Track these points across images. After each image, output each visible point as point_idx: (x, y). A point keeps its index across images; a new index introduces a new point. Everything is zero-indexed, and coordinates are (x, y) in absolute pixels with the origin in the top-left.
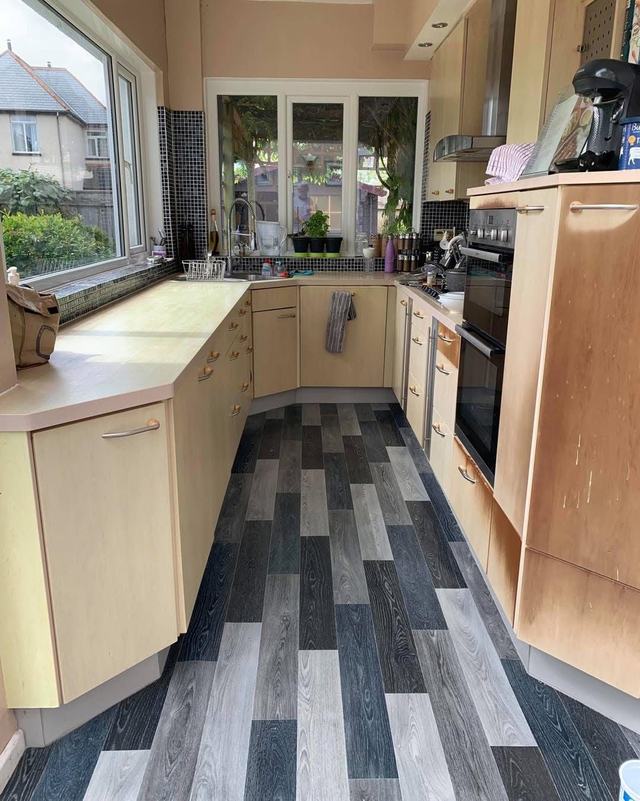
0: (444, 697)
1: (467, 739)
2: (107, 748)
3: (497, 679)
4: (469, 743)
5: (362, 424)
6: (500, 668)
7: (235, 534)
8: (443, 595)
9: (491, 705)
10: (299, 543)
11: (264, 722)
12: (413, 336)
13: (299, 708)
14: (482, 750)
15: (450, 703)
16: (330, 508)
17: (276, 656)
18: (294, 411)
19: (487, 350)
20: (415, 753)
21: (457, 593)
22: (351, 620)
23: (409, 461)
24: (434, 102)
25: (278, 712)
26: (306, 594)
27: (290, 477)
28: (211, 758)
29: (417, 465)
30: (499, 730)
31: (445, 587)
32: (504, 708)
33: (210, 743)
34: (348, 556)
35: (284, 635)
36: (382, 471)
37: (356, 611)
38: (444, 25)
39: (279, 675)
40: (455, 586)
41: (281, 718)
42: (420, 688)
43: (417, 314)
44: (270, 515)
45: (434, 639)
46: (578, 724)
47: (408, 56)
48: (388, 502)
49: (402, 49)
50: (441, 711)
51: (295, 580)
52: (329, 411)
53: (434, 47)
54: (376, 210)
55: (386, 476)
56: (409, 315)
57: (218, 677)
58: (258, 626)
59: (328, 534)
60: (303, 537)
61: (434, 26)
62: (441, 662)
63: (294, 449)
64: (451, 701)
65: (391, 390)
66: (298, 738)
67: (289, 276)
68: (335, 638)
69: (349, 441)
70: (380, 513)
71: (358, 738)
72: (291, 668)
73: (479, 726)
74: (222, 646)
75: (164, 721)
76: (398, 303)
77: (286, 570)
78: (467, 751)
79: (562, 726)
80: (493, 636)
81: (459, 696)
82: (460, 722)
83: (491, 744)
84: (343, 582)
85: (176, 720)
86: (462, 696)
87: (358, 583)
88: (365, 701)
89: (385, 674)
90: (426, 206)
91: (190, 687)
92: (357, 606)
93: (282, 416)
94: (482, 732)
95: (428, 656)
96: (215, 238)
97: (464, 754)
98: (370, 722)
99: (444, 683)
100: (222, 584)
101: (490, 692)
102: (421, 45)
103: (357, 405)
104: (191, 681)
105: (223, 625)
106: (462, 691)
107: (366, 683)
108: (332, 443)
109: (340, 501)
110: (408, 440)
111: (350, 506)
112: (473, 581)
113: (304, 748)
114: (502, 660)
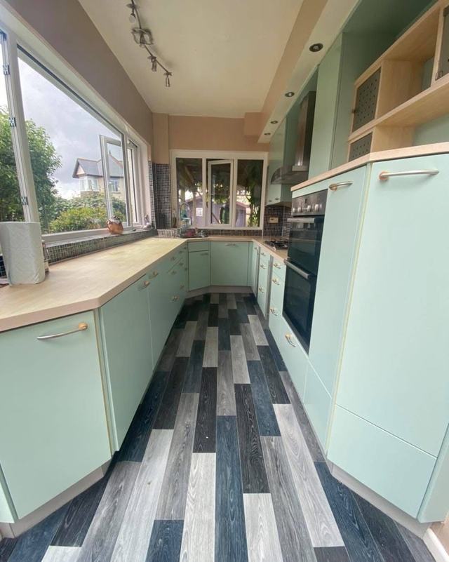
0: (281, 497)
1: (297, 540)
2: (53, 544)
3: (313, 480)
4: (298, 544)
5: (237, 303)
6: (314, 469)
7: (169, 366)
8: (277, 408)
9: (311, 505)
10: (201, 371)
11: (162, 522)
12: (261, 264)
13: (187, 507)
14: (307, 551)
15: (285, 503)
16: (219, 349)
17: (178, 459)
18: (207, 297)
19: (306, 275)
20: (262, 556)
21: (285, 407)
22: (225, 428)
23: (259, 323)
24: (271, 162)
25: (172, 512)
26: (201, 408)
27: (202, 331)
28: (120, 558)
29: (263, 325)
30: (318, 530)
31: (278, 403)
32: (320, 508)
33: (122, 543)
34: (227, 380)
35: (185, 440)
36: (246, 328)
37: (228, 421)
38: (276, 122)
39: (178, 477)
40: (284, 403)
41: (174, 519)
42: (265, 490)
43: (263, 254)
44: (188, 354)
45: (273, 443)
46: (368, 522)
47: (260, 140)
48: (248, 346)
49: (257, 137)
50: (280, 510)
51: (196, 396)
52: (223, 297)
53: (271, 135)
54: (245, 214)
55: (247, 331)
56: (259, 254)
57: (140, 475)
58: (171, 431)
59: (217, 366)
60: (204, 368)
61: (272, 123)
62: (278, 464)
63: (204, 316)
64: (285, 500)
65: (250, 287)
66: (183, 539)
67: (207, 236)
68: (215, 442)
69: (231, 312)
70: (244, 353)
71: (223, 540)
72: (186, 468)
73: (305, 527)
74: (147, 449)
75: (97, 519)
76: (254, 249)
77: (193, 390)
78: (298, 553)
79: (358, 525)
80: (308, 441)
81: (290, 496)
82: (292, 523)
83: (314, 545)
84: (223, 398)
85: (104, 518)
86: (292, 495)
87: (231, 400)
88: (230, 501)
89: (244, 475)
90: (266, 207)
91: (120, 486)
92: (229, 416)
93: (201, 299)
94: (307, 534)
95: (270, 459)
96: (175, 220)
97: (296, 556)
98: (232, 523)
99: (280, 484)
100: (156, 400)
101: (309, 492)
102: (266, 134)
103: (235, 294)
104: (122, 480)
105: (151, 431)
106: (292, 490)
107: (232, 483)
108: (223, 313)
109: (225, 345)
110: (258, 312)
111: (230, 349)
112: (293, 399)
113: (186, 551)
114: (315, 463)
